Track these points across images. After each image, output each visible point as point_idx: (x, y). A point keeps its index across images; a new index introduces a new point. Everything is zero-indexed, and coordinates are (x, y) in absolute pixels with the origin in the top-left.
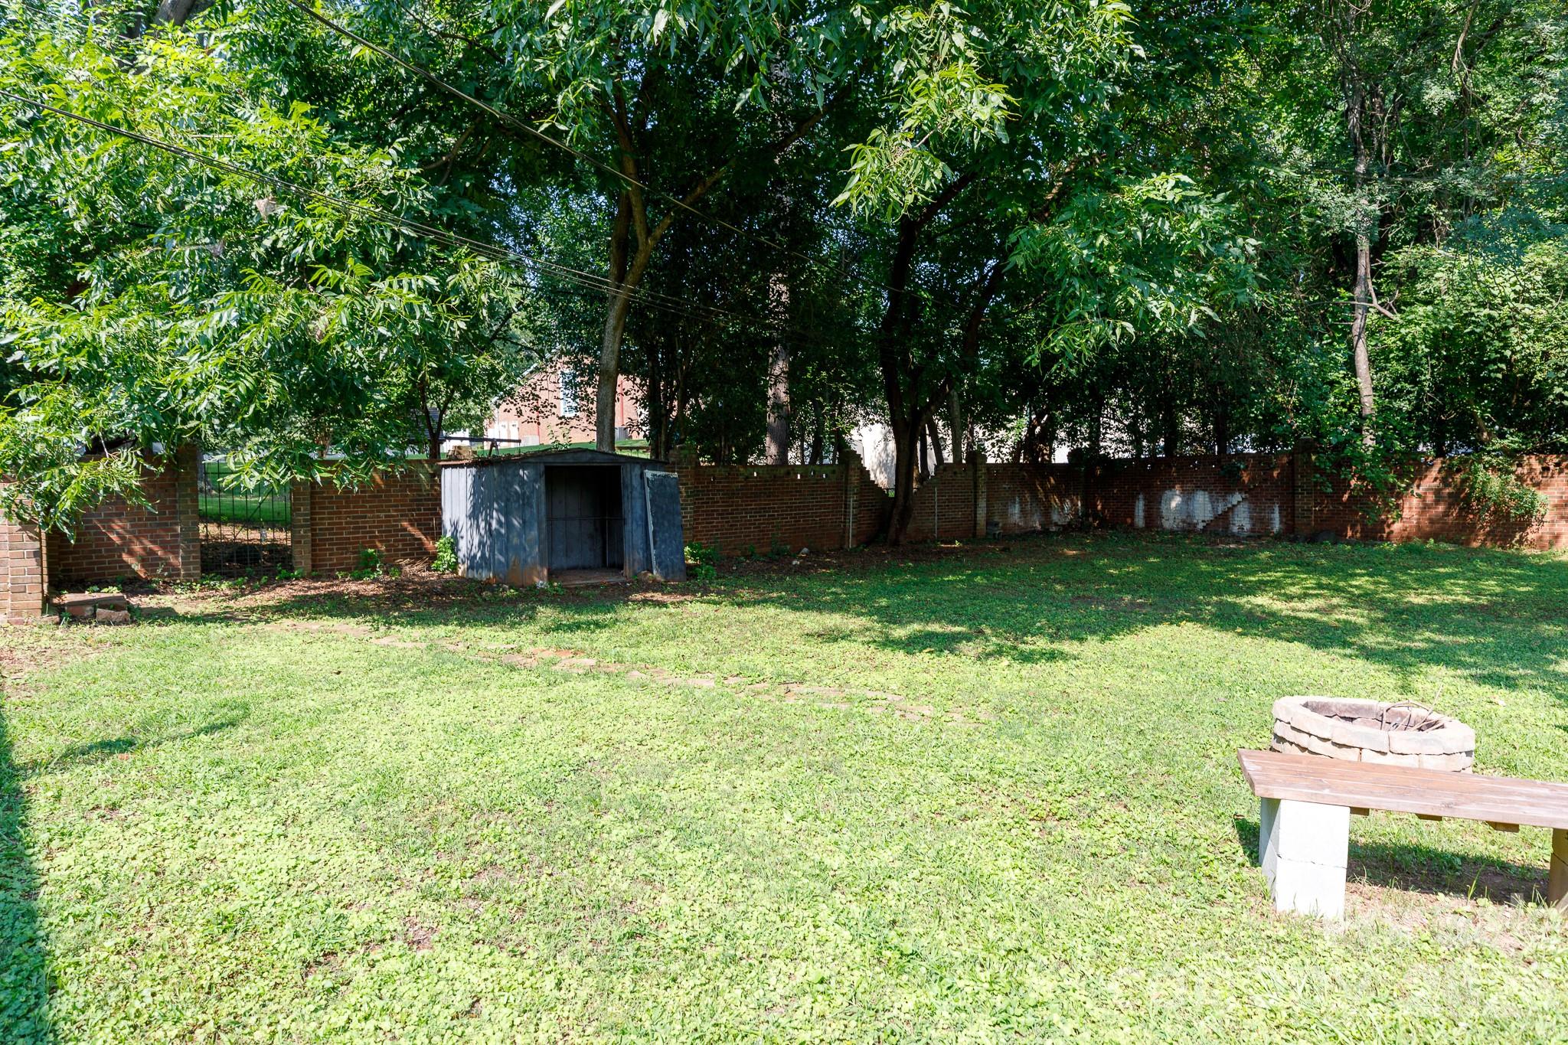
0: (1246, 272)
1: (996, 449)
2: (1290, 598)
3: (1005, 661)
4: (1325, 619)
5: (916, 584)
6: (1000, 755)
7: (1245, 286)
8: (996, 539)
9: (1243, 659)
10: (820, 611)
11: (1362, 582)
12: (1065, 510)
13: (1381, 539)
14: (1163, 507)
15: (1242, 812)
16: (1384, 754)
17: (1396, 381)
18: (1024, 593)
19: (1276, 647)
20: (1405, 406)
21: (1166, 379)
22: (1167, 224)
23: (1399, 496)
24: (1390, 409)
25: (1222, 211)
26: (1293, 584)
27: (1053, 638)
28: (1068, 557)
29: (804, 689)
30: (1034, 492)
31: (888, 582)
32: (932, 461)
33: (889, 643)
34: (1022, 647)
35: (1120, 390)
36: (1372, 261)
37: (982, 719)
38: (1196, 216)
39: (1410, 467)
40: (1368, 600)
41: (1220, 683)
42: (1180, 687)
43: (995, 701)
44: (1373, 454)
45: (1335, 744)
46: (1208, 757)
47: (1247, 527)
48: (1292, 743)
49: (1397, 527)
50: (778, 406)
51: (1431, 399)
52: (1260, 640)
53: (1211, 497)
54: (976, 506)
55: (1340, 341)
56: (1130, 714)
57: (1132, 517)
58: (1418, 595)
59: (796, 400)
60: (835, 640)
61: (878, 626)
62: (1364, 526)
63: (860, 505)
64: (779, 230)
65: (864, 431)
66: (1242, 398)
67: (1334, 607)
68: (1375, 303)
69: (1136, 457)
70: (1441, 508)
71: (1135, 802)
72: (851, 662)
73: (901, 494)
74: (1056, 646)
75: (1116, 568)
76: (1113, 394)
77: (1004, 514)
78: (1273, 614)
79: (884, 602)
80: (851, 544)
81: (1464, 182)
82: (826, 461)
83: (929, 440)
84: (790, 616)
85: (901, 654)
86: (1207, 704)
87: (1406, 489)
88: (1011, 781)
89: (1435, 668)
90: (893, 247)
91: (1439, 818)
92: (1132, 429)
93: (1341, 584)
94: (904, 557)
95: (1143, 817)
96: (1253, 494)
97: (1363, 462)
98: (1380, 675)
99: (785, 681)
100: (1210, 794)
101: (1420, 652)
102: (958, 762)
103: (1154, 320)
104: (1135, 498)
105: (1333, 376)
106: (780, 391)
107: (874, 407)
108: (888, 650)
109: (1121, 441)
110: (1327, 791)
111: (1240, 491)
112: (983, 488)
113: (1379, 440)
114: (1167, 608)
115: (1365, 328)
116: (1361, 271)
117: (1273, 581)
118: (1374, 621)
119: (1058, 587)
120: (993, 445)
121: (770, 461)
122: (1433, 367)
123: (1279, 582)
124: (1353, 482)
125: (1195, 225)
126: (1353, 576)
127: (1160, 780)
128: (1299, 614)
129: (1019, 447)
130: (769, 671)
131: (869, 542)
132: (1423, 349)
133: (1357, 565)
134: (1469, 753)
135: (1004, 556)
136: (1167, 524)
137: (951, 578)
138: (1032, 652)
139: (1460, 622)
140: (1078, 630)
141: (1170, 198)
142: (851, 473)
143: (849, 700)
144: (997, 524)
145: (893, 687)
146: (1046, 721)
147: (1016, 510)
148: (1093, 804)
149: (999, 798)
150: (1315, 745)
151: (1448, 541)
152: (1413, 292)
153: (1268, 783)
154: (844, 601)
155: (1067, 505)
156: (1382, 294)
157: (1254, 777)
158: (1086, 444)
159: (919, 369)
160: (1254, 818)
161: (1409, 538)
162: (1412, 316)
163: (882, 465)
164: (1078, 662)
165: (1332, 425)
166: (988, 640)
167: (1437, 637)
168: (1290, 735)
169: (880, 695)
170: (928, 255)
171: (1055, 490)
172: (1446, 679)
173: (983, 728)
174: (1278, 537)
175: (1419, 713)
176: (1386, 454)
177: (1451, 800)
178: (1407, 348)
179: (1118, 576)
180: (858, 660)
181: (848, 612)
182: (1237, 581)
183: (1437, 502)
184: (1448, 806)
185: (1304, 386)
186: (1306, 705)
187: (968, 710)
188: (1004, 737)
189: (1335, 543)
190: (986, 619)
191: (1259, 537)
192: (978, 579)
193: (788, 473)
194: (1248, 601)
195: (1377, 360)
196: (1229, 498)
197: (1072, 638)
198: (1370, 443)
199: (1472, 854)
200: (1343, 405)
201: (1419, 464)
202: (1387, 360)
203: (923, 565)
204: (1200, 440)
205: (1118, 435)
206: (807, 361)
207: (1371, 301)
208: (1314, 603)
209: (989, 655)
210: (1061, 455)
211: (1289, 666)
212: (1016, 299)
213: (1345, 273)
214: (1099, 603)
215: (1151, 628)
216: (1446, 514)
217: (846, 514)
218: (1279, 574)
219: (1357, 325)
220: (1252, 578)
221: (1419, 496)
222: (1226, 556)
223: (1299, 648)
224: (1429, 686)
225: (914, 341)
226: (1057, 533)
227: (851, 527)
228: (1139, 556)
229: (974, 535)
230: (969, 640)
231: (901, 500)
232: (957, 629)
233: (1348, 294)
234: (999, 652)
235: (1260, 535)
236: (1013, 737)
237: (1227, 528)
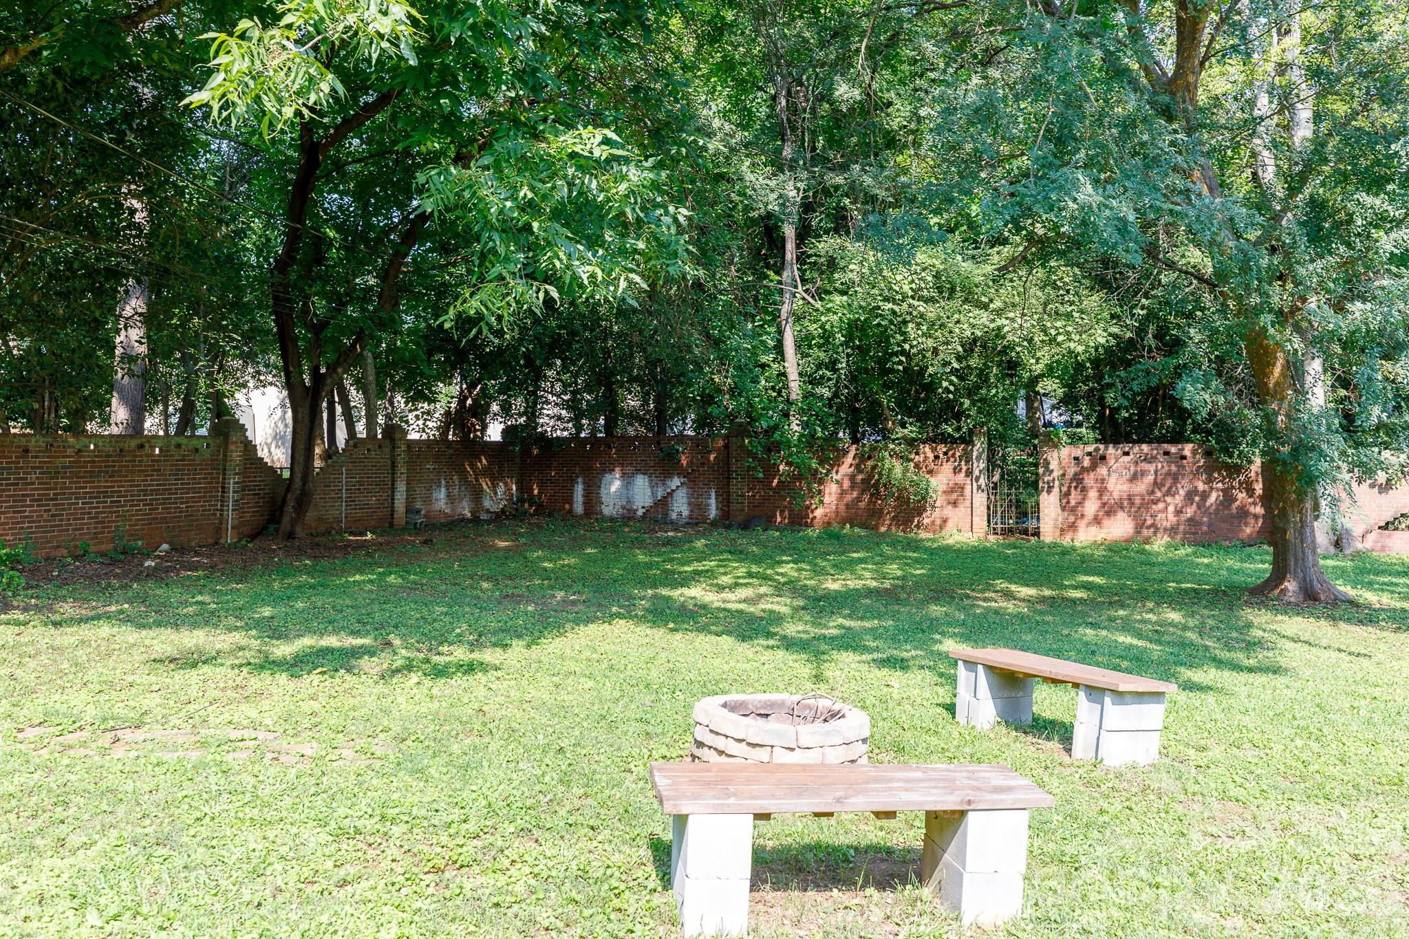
0: (677, 242)
1: (420, 422)
2: (721, 588)
3: (414, 678)
4: (752, 609)
5: (312, 587)
6: (395, 796)
7: (676, 257)
8: (417, 529)
9: (672, 658)
10: (176, 626)
11: (788, 569)
12: (497, 496)
13: (806, 525)
14: (603, 491)
15: (658, 830)
16: (792, 749)
17: (819, 367)
18: (444, 593)
19: (704, 642)
20: (826, 392)
21: (606, 352)
22: (594, 183)
23: (821, 482)
24: (813, 395)
25: (651, 176)
26: (725, 574)
27: (474, 646)
28: (498, 549)
29: (140, 735)
30: (463, 474)
31: (276, 585)
32: (341, 435)
33: (268, 664)
34: (436, 659)
35: (559, 362)
36: (798, 247)
37: (378, 754)
38: (624, 178)
39: (829, 453)
40: (791, 587)
41: (647, 686)
42: (606, 694)
43: (396, 729)
44: (799, 440)
45: (749, 744)
46: (630, 771)
47: (686, 513)
48: (710, 747)
49: (819, 513)
50: (129, 358)
51: (847, 387)
52: (690, 636)
53: (651, 481)
54: (393, 489)
55: (770, 323)
56: (551, 730)
57: (571, 502)
58: (834, 580)
59: (158, 350)
60: (194, 665)
61: (255, 643)
62: (791, 511)
63: (243, 488)
64: (131, 128)
65: (255, 395)
66: (680, 377)
67: (761, 596)
68: (800, 289)
69: (575, 438)
70: (855, 494)
71: (547, 835)
72: (212, 694)
73: (298, 475)
74: (476, 656)
75: (550, 561)
76: (550, 366)
77: (428, 500)
78: (704, 607)
79: (267, 612)
80: (230, 538)
81: (868, 181)
82: (203, 432)
83: (339, 409)
84: (129, 635)
85: (283, 678)
86: (633, 712)
87: (827, 475)
88: (406, 827)
89: (845, 654)
90: (291, 170)
91: (831, 814)
92: (572, 405)
93: (769, 572)
94: (301, 552)
95: (554, 852)
96: (692, 478)
97: (790, 447)
98: (796, 665)
99: (112, 728)
100: (628, 815)
101: (833, 638)
102: (342, 811)
103: (581, 286)
104: (573, 482)
105: (764, 359)
106: (132, 338)
107: (267, 366)
108: (266, 675)
109: (559, 418)
110: (732, 800)
111: (679, 475)
112: (402, 469)
113: (805, 425)
114: (600, 605)
115: (792, 313)
116: (788, 256)
117: (707, 571)
118: (796, 609)
119: (485, 585)
120: (417, 417)
121: (115, 430)
122: (848, 355)
123: (712, 571)
124: (781, 467)
125: (623, 187)
126: (780, 563)
127: (577, 803)
128: (729, 606)
129: (450, 419)
130: (91, 713)
131: (256, 534)
132: (840, 338)
133: (783, 552)
134: (864, 741)
135: (425, 549)
136: (607, 511)
137: (358, 577)
138: (447, 665)
139: (868, 606)
140: (501, 635)
141: (597, 153)
142: (232, 447)
143: (204, 744)
144: (418, 512)
145: (268, 721)
146: (456, 748)
147: (441, 494)
148: (500, 843)
149: (388, 852)
150: (732, 747)
151: (862, 526)
152: (831, 281)
153: (678, 798)
154: (212, 613)
155: (501, 489)
156: (806, 280)
157: (664, 793)
158: (522, 420)
159: (323, 325)
160: (668, 836)
161: (829, 523)
162: (830, 305)
163: (277, 437)
164: (500, 673)
165: (763, 409)
166: (395, 653)
167: (848, 623)
168: (708, 739)
169: (247, 734)
170: (337, 186)
171: (486, 472)
172: (853, 666)
173: (377, 764)
174: (714, 524)
175: (824, 704)
176: (809, 441)
177: (841, 794)
178: (827, 336)
179: (552, 570)
180: (224, 689)
181: (216, 626)
182: (673, 572)
183: (852, 487)
184: (838, 801)
185: (739, 368)
186: (725, 705)
187: (361, 743)
188: (401, 774)
189: (765, 530)
190: (396, 627)
191: (697, 524)
192: (392, 579)
193: (141, 446)
194: (679, 594)
195: (803, 343)
196: (668, 483)
197: (495, 645)
198: (796, 428)
199: (864, 843)
200: (773, 388)
201: (838, 450)
202: (810, 347)
203: (324, 563)
204: (641, 420)
205: (556, 410)
206: (175, 301)
207: (796, 287)
208: (743, 593)
209: (398, 671)
210: (495, 432)
211: (717, 662)
212: (444, 249)
213: (776, 256)
214: (528, 602)
215: (582, 628)
216: (859, 499)
217: (223, 500)
218: (713, 563)
219: (785, 309)
220: (687, 568)
221: (837, 482)
222: (664, 545)
223: (727, 641)
224: (838, 673)
225: (317, 288)
226: (488, 522)
227: (231, 516)
228: (576, 546)
229: (391, 525)
230: (372, 654)
231: (298, 483)
232: (359, 641)
233: (777, 278)
234: (409, 667)
235: (697, 522)
236: (413, 772)
237: (666, 514)
